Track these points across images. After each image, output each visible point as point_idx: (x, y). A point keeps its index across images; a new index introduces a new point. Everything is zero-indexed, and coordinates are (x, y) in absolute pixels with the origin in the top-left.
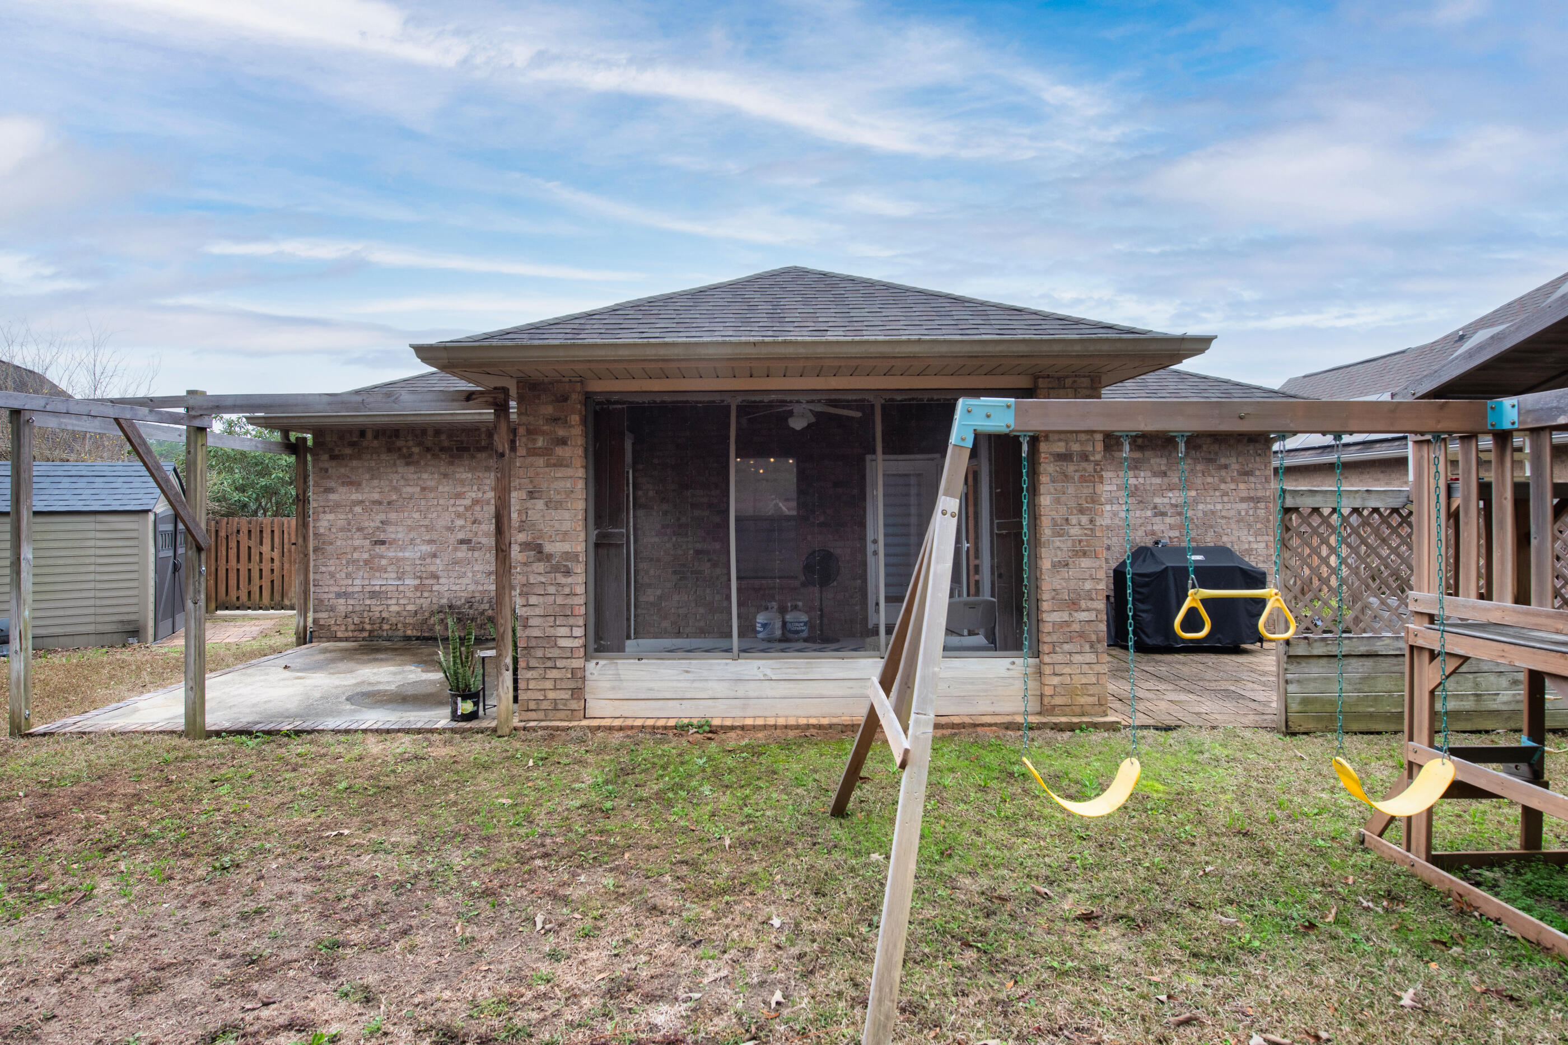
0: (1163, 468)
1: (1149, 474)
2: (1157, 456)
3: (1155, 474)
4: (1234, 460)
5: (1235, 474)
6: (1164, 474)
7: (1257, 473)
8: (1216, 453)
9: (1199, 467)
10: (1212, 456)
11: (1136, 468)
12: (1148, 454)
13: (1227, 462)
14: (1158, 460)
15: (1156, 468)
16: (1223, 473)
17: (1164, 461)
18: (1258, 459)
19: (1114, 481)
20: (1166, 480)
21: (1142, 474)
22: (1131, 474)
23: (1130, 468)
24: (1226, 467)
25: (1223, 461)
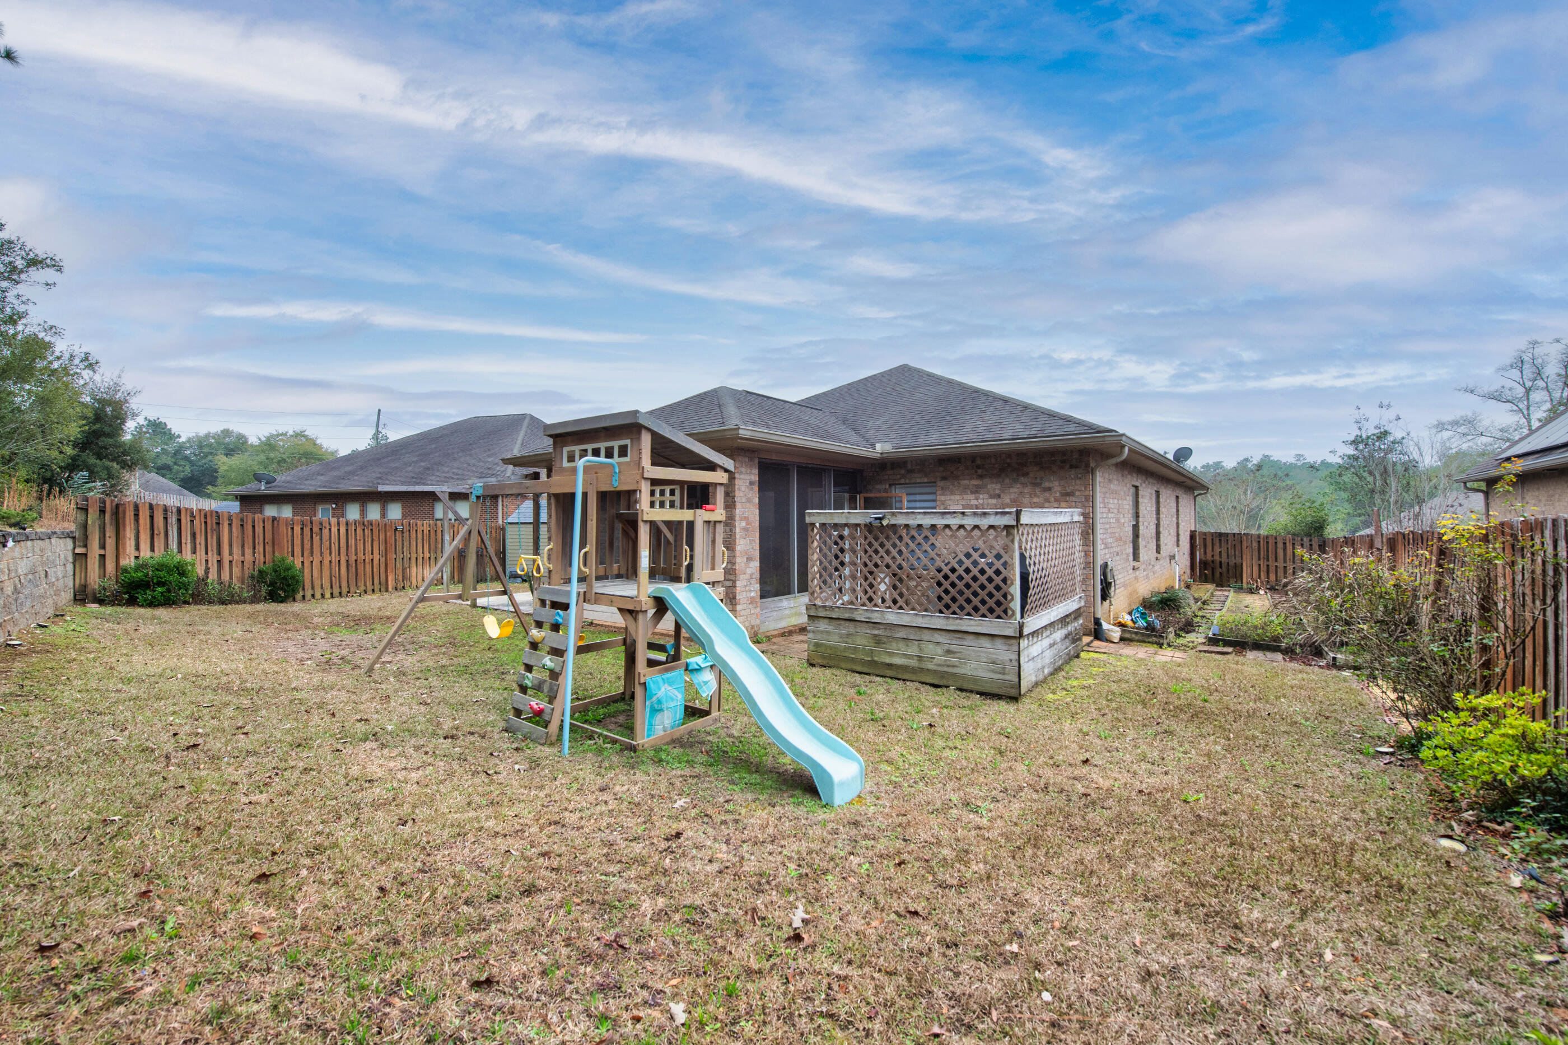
0: (997, 491)
1: (986, 496)
2: (992, 483)
3: (991, 497)
4: (1057, 483)
5: (1058, 494)
6: (999, 496)
7: (1077, 493)
8: (1041, 479)
9: (1026, 490)
10: (1038, 481)
11: (976, 492)
12: (986, 481)
13: (1051, 485)
14: (994, 486)
15: (992, 492)
16: (1047, 494)
17: (999, 486)
18: (1078, 482)
19: (960, 502)
20: (1000, 500)
21: (981, 496)
22: (973, 496)
23: (972, 493)
24: (1049, 489)
25: (1047, 484)
